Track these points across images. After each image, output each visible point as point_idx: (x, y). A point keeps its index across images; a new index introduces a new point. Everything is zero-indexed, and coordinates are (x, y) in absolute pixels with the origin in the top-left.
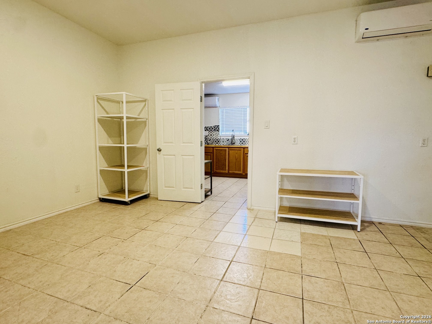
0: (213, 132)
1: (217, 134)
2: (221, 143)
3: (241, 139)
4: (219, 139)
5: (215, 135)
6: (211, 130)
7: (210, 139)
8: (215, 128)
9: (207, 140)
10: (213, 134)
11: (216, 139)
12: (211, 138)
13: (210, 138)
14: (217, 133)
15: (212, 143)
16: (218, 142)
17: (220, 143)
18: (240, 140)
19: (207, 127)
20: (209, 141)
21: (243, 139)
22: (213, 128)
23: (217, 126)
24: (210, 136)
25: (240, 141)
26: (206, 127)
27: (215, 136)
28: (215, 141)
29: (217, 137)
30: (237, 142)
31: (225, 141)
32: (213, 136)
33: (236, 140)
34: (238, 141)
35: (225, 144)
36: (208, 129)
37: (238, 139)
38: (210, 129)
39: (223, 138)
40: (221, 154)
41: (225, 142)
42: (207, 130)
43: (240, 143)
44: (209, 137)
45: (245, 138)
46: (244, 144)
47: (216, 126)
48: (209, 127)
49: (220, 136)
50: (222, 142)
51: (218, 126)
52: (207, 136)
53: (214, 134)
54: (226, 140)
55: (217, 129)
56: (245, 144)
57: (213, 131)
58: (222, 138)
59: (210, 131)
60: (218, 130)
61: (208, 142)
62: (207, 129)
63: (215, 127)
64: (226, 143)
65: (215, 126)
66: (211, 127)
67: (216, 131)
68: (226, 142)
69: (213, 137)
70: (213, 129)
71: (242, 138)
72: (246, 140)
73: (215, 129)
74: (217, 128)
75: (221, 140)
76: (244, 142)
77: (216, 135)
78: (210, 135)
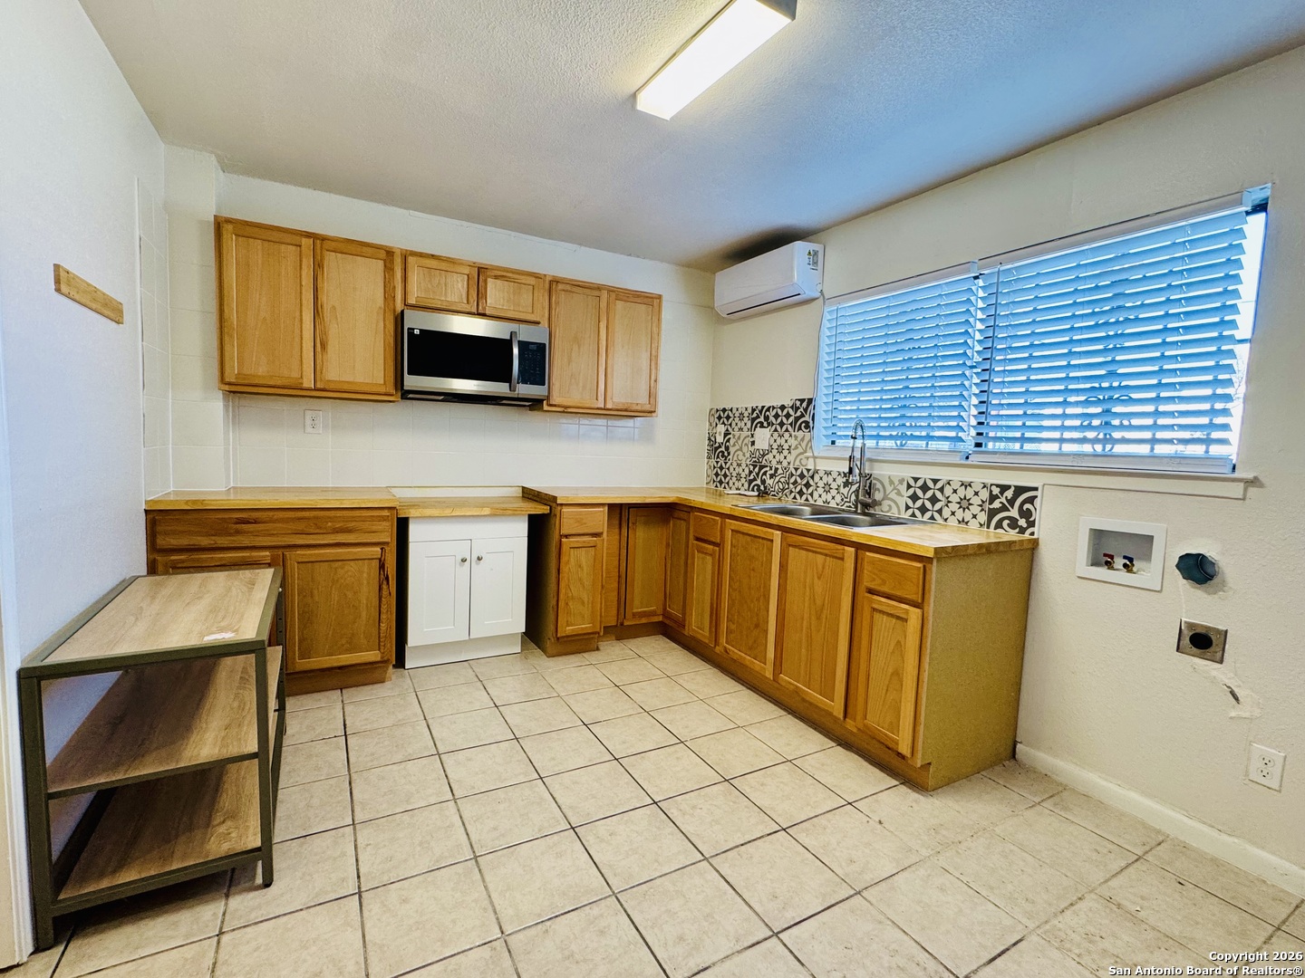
0: (787, 435)
1: (804, 445)
2: (816, 495)
3: (916, 480)
4: (808, 470)
5: (796, 448)
6: (782, 424)
7: (777, 469)
8: (799, 414)
9: (765, 473)
10: (786, 447)
11: (796, 469)
12: (779, 466)
13: (774, 463)
14: (803, 439)
15: (783, 490)
16: (804, 490)
17: (811, 494)
18: (909, 487)
19: (768, 410)
20: (772, 476)
21: (930, 484)
22: (791, 412)
23: (805, 405)
24: (775, 452)
25: (911, 491)
26: (763, 407)
27: (794, 453)
28: (792, 480)
29: (804, 462)
30: (893, 495)
31: (834, 486)
32: (785, 452)
33: (891, 482)
34: (899, 493)
35: (833, 504)
36: (772, 419)
37: (901, 481)
38: (777, 416)
39: (828, 469)
40: (752, 558)
41: (834, 492)
42: (765, 424)
43: (908, 507)
44: (770, 457)
45: (943, 474)
46: (932, 518)
47: (802, 401)
48: (774, 408)
49: (815, 458)
50: (820, 490)
51: (810, 401)
52: (763, 456)
53: (792, 442)
54: (841, 480)
55: (807, 418)
56: (937, 516)
57: (787, 430)
58: (822, 466)
59: (778, 428)
60: (807, 427)
61: (769, 482)
62: (767, 418)
63: (797, 408)
64: (838, 498)
65: (798, 403)
66: (783, 408)
67: (800, 428)
68: (842, 490)
69: (788, 459)
70: (788, 416)
71: (926, 474)
72: (948, 491)
73: (797, 419)
74: (806, 410)
75: (817, 478)
76: (934, 500)
77: (800, 450)
78: (775, 446)
